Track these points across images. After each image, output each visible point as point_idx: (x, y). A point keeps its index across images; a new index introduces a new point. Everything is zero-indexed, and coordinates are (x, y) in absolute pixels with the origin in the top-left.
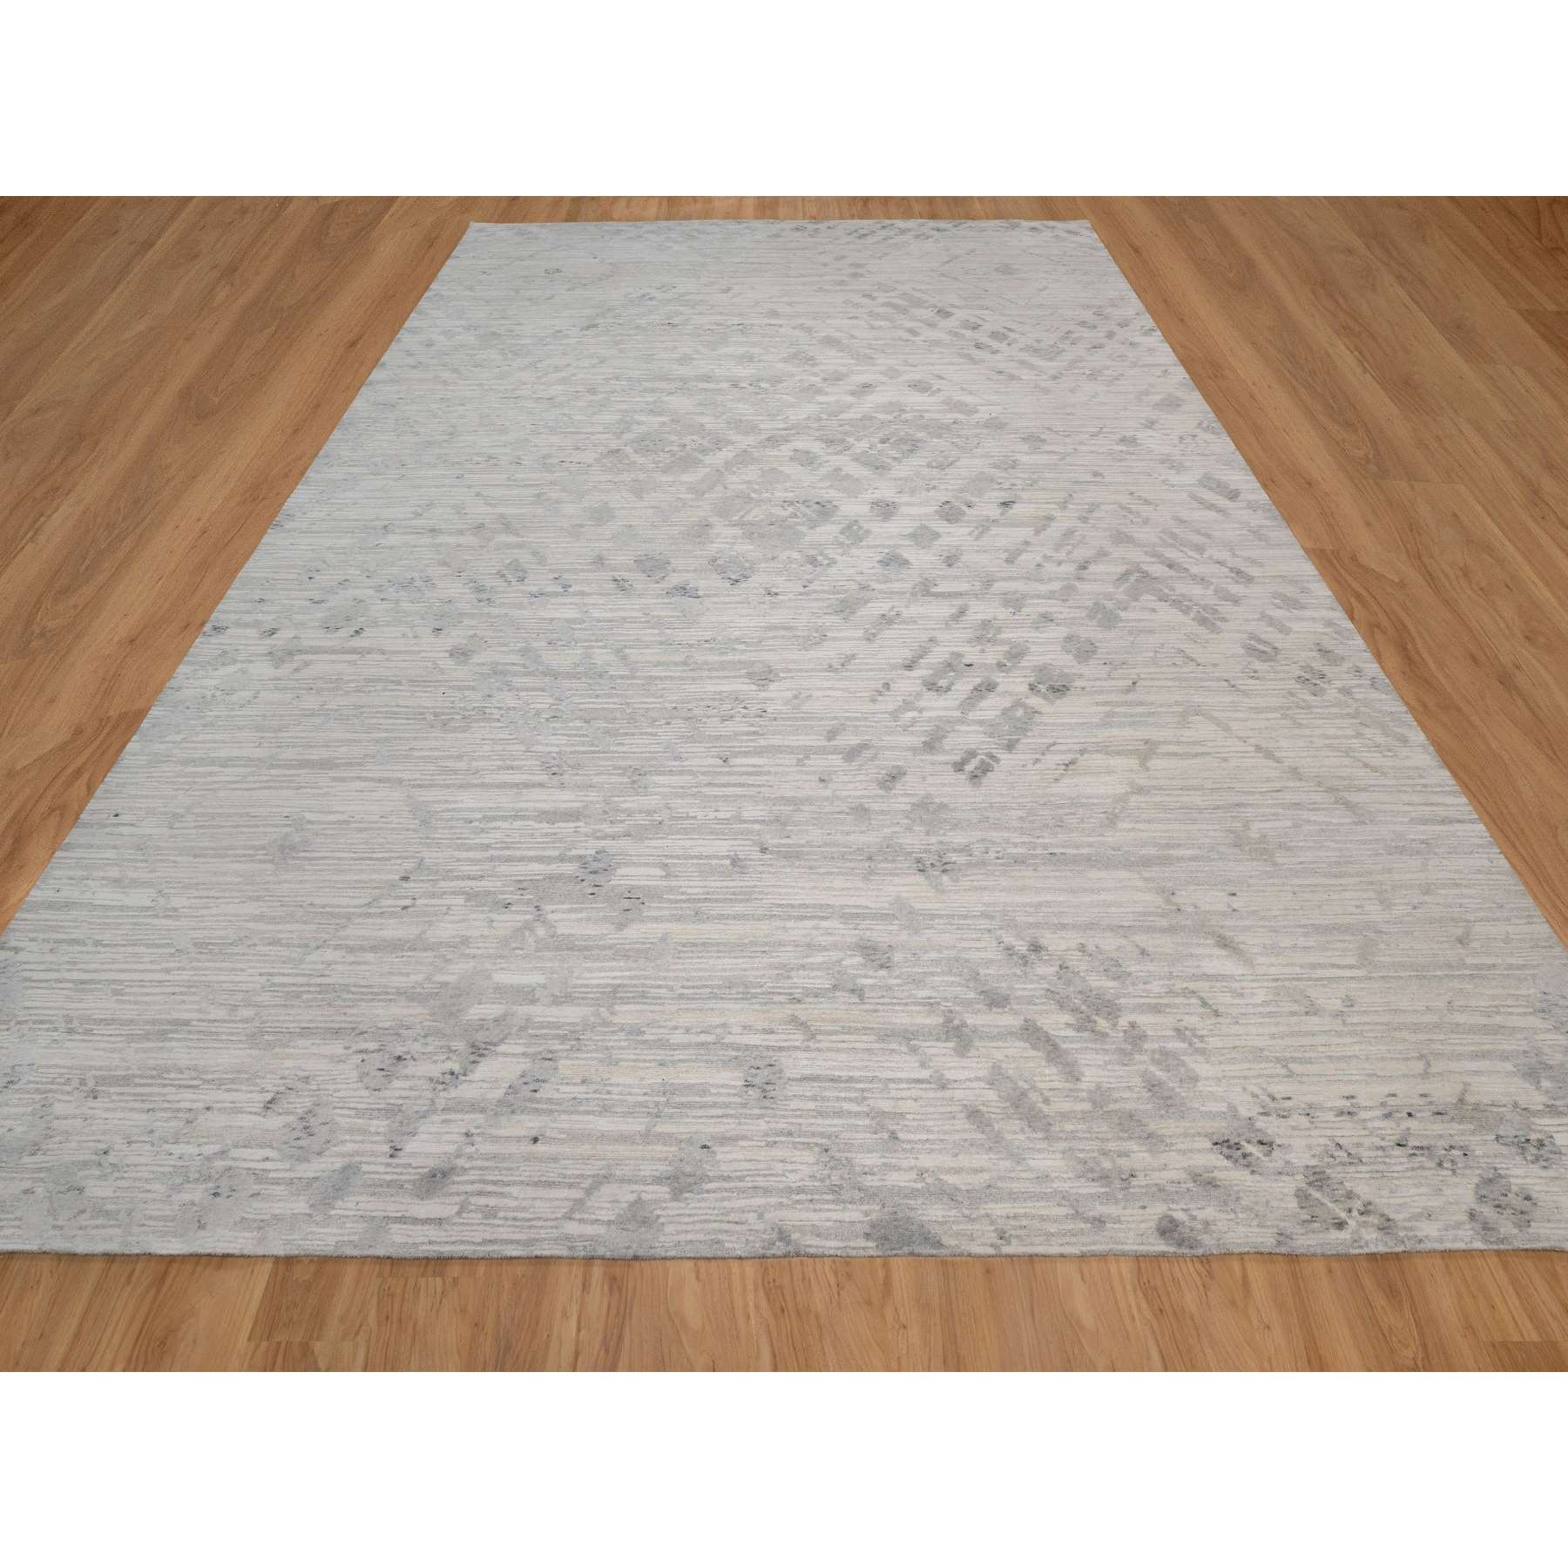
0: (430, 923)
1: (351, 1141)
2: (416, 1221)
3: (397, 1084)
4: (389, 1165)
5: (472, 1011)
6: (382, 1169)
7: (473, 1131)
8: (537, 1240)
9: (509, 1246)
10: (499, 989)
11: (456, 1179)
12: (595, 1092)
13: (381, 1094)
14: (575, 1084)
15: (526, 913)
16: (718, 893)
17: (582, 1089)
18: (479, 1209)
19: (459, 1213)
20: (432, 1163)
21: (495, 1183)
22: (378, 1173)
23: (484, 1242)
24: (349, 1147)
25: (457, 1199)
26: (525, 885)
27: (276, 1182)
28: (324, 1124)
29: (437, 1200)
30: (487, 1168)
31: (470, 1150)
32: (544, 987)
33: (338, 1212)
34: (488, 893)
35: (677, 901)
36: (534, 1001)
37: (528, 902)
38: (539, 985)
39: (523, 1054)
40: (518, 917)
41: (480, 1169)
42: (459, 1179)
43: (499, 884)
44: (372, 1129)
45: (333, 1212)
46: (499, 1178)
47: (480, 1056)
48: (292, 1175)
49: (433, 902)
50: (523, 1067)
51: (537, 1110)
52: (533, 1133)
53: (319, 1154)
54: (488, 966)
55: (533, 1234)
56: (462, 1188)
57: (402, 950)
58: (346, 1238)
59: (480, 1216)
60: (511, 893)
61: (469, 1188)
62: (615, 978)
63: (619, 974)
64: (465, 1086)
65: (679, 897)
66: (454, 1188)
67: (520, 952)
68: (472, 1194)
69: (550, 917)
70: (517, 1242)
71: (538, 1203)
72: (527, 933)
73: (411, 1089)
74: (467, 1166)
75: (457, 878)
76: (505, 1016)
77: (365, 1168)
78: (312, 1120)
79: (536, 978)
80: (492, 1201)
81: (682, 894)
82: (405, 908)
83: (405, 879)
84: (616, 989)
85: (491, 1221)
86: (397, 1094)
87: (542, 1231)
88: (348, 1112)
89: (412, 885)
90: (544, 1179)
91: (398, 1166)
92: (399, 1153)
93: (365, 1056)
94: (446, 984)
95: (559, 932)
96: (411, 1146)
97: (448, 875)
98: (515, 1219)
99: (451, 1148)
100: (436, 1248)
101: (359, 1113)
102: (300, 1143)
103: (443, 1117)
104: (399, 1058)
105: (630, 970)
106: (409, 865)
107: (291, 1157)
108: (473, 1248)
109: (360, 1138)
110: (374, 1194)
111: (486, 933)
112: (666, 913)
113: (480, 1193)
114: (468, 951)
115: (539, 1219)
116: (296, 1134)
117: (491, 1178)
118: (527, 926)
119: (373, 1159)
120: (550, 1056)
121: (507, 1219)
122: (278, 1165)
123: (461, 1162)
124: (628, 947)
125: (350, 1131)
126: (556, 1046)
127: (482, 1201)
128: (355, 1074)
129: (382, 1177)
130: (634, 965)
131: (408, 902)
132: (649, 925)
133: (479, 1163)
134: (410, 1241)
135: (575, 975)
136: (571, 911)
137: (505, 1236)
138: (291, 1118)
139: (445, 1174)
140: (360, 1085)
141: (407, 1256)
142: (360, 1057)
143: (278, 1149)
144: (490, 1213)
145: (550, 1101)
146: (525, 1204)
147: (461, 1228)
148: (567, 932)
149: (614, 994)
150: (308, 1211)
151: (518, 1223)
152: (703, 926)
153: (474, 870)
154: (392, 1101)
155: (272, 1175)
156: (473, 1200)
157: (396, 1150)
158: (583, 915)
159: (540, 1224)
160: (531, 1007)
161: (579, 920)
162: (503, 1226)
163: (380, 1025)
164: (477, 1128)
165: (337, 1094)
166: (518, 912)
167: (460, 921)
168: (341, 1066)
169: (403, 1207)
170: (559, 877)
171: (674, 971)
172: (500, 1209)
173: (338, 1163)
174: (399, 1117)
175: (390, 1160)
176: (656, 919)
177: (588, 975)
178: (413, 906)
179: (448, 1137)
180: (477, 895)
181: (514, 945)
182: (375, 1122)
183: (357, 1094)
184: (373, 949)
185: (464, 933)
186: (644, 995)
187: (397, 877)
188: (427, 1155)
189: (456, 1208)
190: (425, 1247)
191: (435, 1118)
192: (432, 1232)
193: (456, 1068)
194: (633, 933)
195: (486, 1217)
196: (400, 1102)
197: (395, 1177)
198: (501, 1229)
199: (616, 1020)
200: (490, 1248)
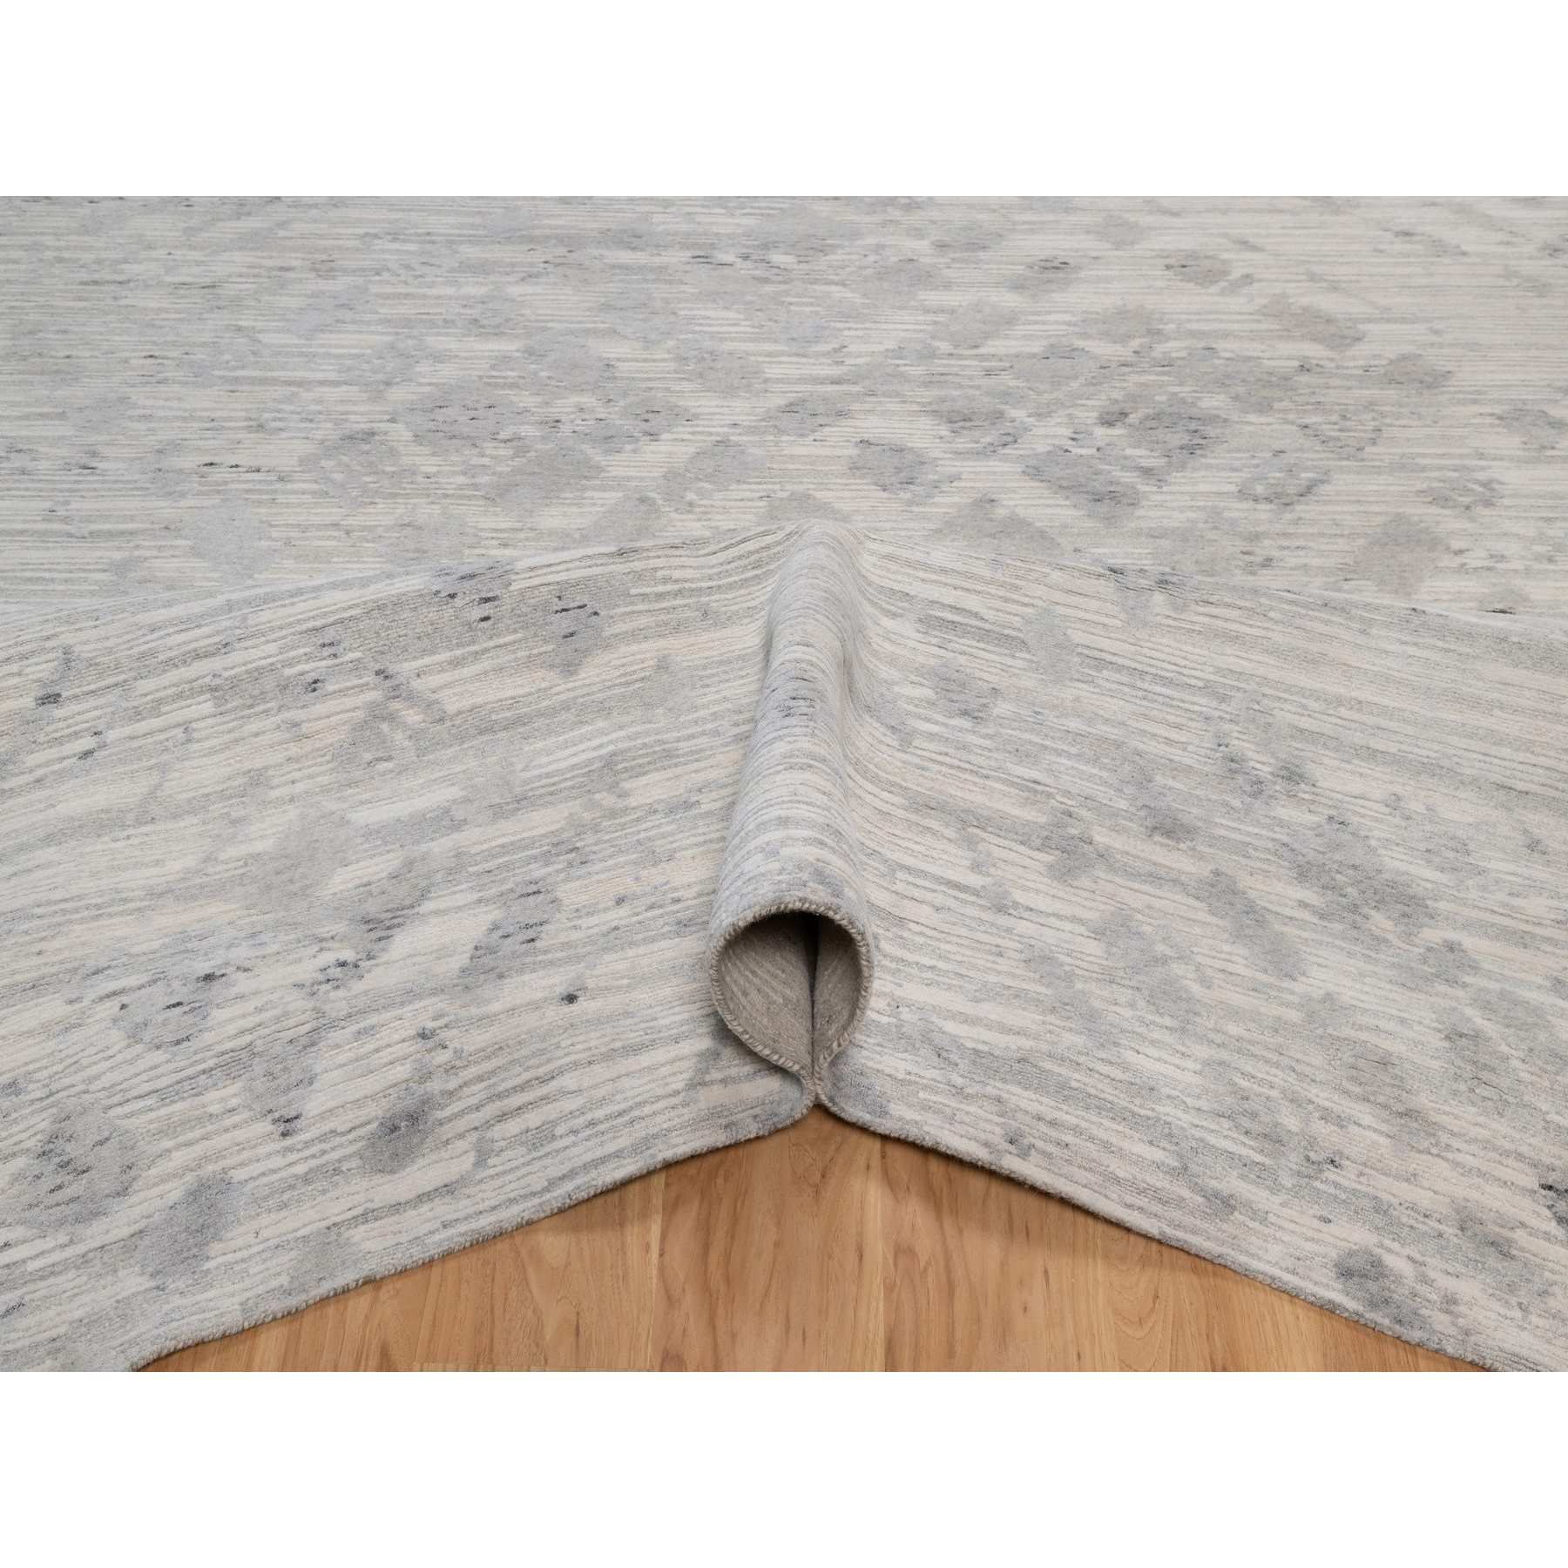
0: (163, 769)
1: (178, 1147)
2: (397, 1208)
3: (218, 1015)
4: (289, 1149)
5: (337, 879)
6: (278, 1162)
7: (430, 1025)
8: (655, 1136)
9: (602, 1169)
10: (369, 833)
11: (440, 1114)
12: (652, 907)
13: (195, 1044)
14: (606, 910)
15: (363, 688)
16: (728, 573)
17: (623, 911)
18: (514, 1141)
19: (481, 1162)
20: (375, 1111)
21: (521, 1088)
22: (274, 1171)
23: (552, 1184)
24: (180, 1158)
25: (461, 1145)
26: (329, 635)
27: (52, 1271)
28: (101, 1143)
29: (421, 1162)
30: (493, 1072)
31: (442, 1057)
32: (467, 800)
33: (221, 1260)
34: (257, 674)
35: (660, 596)
36: (457, 826)
37: (357, 666)
38: (454, 801)
39: (480, 901)
40: (349, 702)
41: (480, 1079)
42: (447, 1112)
43: (272, 648)
44: (215, 1109)
45: (210, 1265)
46: (526, 1076)
47: (389, 928)
48: (80, 1249)
49: (143, 727)
50: (490, 917)
51: (552, 963)
52: (561, 990)
53: (123, 1192)
54: (332, 806)
55: (640, 1131)
56: (462, 1124)
57: (123, 826)
58: (261, 1289)
59: (523, 1150)
60: (308, 657)
61: (476, 1118)
62: (601, 746)
63: (605, 739)
64: (378, 971)
65: (661, 589)
66: (447, 1131)
67: (389, 765)
68: (488, 1125)
69: (417, 684)
70: (617, 1155)
71: (626, 1083)
72: (385, 727)
73: (259, 1010)
74: (452, 1085)
75: (171, 664)
76: (409, 864)
77: (239, 1175)
78: (69, 1148)
79: (443, 795)
80: (533, 1119)
81: (665, 580)
82: (87, 754)
83: (51, 699)
84: (609, 763)
85: (547, 1149)
86: (232, 1029)
87: (658, 1119)
88: (141, 1104)
89: (74, 708)
90: (618, 1044)
91: (307, 1144)
92: (298, 1124)
93: (125, 999)
94: (256, 857)
95: (451, 708)
96: (313, 1104)
97: (147, 664)
98: (592, 1124)
99: (402, 1071)
100: (463, 1228)
101: (164, 1096)
102: (68, 1192)
103: (355, 1028)
104: (209, 978)
105: (621, 728)
106: (42, 669)
107: (61, 1223)
108: (536, 1201)
109: (197, 1133)
110: (283, 1206)
111: (294, 750)
112: (643, 621)
113: (503, 1117)
114: (274, 794)
115: (640, 1105)
116: (46, 1184)
117: (509, 1084)
118: (378, 714)
119: (245, 1155)
120: (534, 888)
121: (574, 1132)
122: (40, 1245)
123: (435, 1086)
124: (601, 696)
125: (168, 1129)
126: (538, 871)
127: (513, 1127)
128: (116, 1037)
129: (284, 1174)
130: (626, 719)
131: (87, 743)
132: (623, 649)
133: (473, 1071)
134: (404, 1238)
135: (519, 767)
136: (456, 663)
137: (589, 1157)
138: (20, 1162)
139: (414, 1118)
140: (139, 1048)
141: (408, 1262)
142: (114, 1004)
143: (22, 1222)
144: (540, 1137)
145: (567, 945)
146: (600, 1093)
147: (498, 1182)
148: (466, 703)
149: (611, 769)
150: (153, 1284)
151: (601, 1127)
152: (727, 632)
153: (201, 636)
154: (229, 1045)
155: (32, 1266)
156: (497, 1132)
157: (288, 1124)
158: (485, 664)
159: (647, 1110)
160: (456, 836)
161: (477, 677)
162: (574, 1144)
163: (135, 950)
164: (435, 1019)
165: (98, 1084)
166: (342, 692)
167: (226, 747)
168: (76, 1035)
169: (358, 1198)
170: (398, 603)
171: (704, 706)
172: (554, 1123)
173: (175, 1191)
174: (259, 1067)
175: (289, 1141)
176: (634, 636)
177: (544, 760)
178: (103, 746)
179: (386, 1056)
180: (234, 684)
181: (368, 756)
182: (213, 1095)
183: (141, 1065)
184: (49, 839)
185: (247, 765)
186: (669, 754)
187: (28, 701)
188: (358, 1103)
189: (471, 1158)
190: (437, 1237)
191: (336, 1036)
192: (443, 1209)
193: (348, 955)
194: (596, 672)
195: (535, 1147)
196: (248, 1038)
197: (313, 1163)
198: (575, 1151)
199: (632, 802)
200: (568, 1187)
